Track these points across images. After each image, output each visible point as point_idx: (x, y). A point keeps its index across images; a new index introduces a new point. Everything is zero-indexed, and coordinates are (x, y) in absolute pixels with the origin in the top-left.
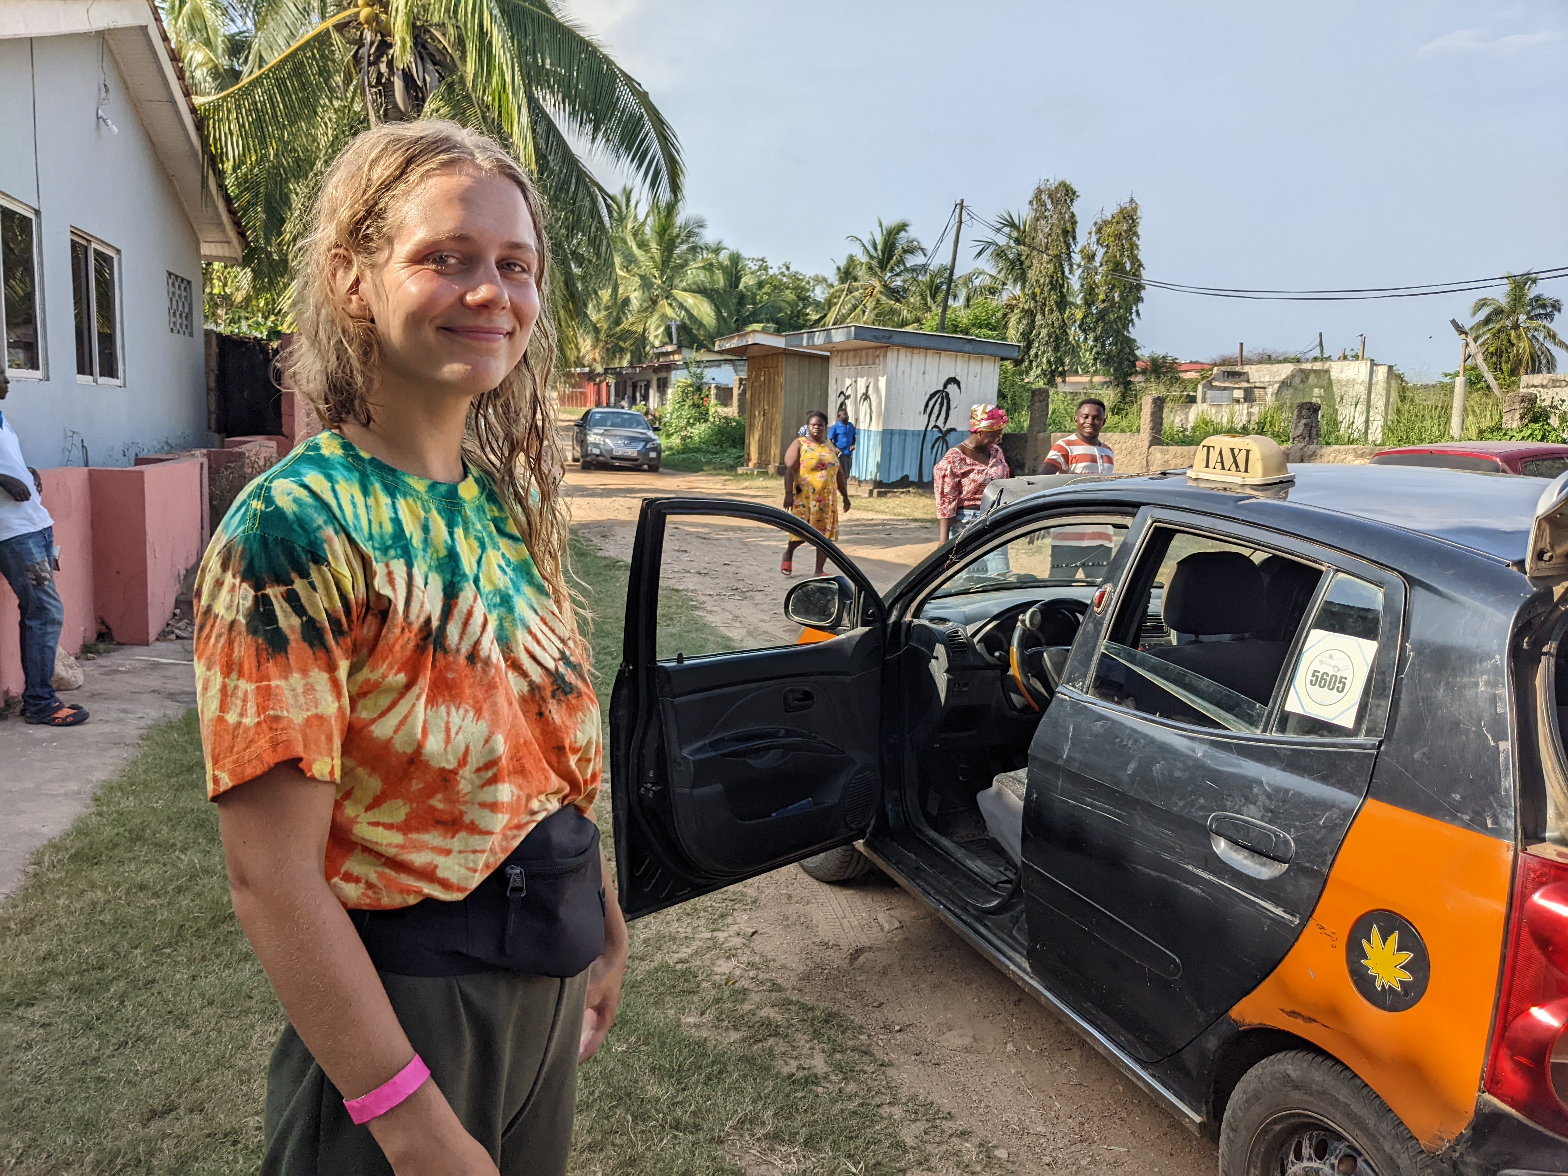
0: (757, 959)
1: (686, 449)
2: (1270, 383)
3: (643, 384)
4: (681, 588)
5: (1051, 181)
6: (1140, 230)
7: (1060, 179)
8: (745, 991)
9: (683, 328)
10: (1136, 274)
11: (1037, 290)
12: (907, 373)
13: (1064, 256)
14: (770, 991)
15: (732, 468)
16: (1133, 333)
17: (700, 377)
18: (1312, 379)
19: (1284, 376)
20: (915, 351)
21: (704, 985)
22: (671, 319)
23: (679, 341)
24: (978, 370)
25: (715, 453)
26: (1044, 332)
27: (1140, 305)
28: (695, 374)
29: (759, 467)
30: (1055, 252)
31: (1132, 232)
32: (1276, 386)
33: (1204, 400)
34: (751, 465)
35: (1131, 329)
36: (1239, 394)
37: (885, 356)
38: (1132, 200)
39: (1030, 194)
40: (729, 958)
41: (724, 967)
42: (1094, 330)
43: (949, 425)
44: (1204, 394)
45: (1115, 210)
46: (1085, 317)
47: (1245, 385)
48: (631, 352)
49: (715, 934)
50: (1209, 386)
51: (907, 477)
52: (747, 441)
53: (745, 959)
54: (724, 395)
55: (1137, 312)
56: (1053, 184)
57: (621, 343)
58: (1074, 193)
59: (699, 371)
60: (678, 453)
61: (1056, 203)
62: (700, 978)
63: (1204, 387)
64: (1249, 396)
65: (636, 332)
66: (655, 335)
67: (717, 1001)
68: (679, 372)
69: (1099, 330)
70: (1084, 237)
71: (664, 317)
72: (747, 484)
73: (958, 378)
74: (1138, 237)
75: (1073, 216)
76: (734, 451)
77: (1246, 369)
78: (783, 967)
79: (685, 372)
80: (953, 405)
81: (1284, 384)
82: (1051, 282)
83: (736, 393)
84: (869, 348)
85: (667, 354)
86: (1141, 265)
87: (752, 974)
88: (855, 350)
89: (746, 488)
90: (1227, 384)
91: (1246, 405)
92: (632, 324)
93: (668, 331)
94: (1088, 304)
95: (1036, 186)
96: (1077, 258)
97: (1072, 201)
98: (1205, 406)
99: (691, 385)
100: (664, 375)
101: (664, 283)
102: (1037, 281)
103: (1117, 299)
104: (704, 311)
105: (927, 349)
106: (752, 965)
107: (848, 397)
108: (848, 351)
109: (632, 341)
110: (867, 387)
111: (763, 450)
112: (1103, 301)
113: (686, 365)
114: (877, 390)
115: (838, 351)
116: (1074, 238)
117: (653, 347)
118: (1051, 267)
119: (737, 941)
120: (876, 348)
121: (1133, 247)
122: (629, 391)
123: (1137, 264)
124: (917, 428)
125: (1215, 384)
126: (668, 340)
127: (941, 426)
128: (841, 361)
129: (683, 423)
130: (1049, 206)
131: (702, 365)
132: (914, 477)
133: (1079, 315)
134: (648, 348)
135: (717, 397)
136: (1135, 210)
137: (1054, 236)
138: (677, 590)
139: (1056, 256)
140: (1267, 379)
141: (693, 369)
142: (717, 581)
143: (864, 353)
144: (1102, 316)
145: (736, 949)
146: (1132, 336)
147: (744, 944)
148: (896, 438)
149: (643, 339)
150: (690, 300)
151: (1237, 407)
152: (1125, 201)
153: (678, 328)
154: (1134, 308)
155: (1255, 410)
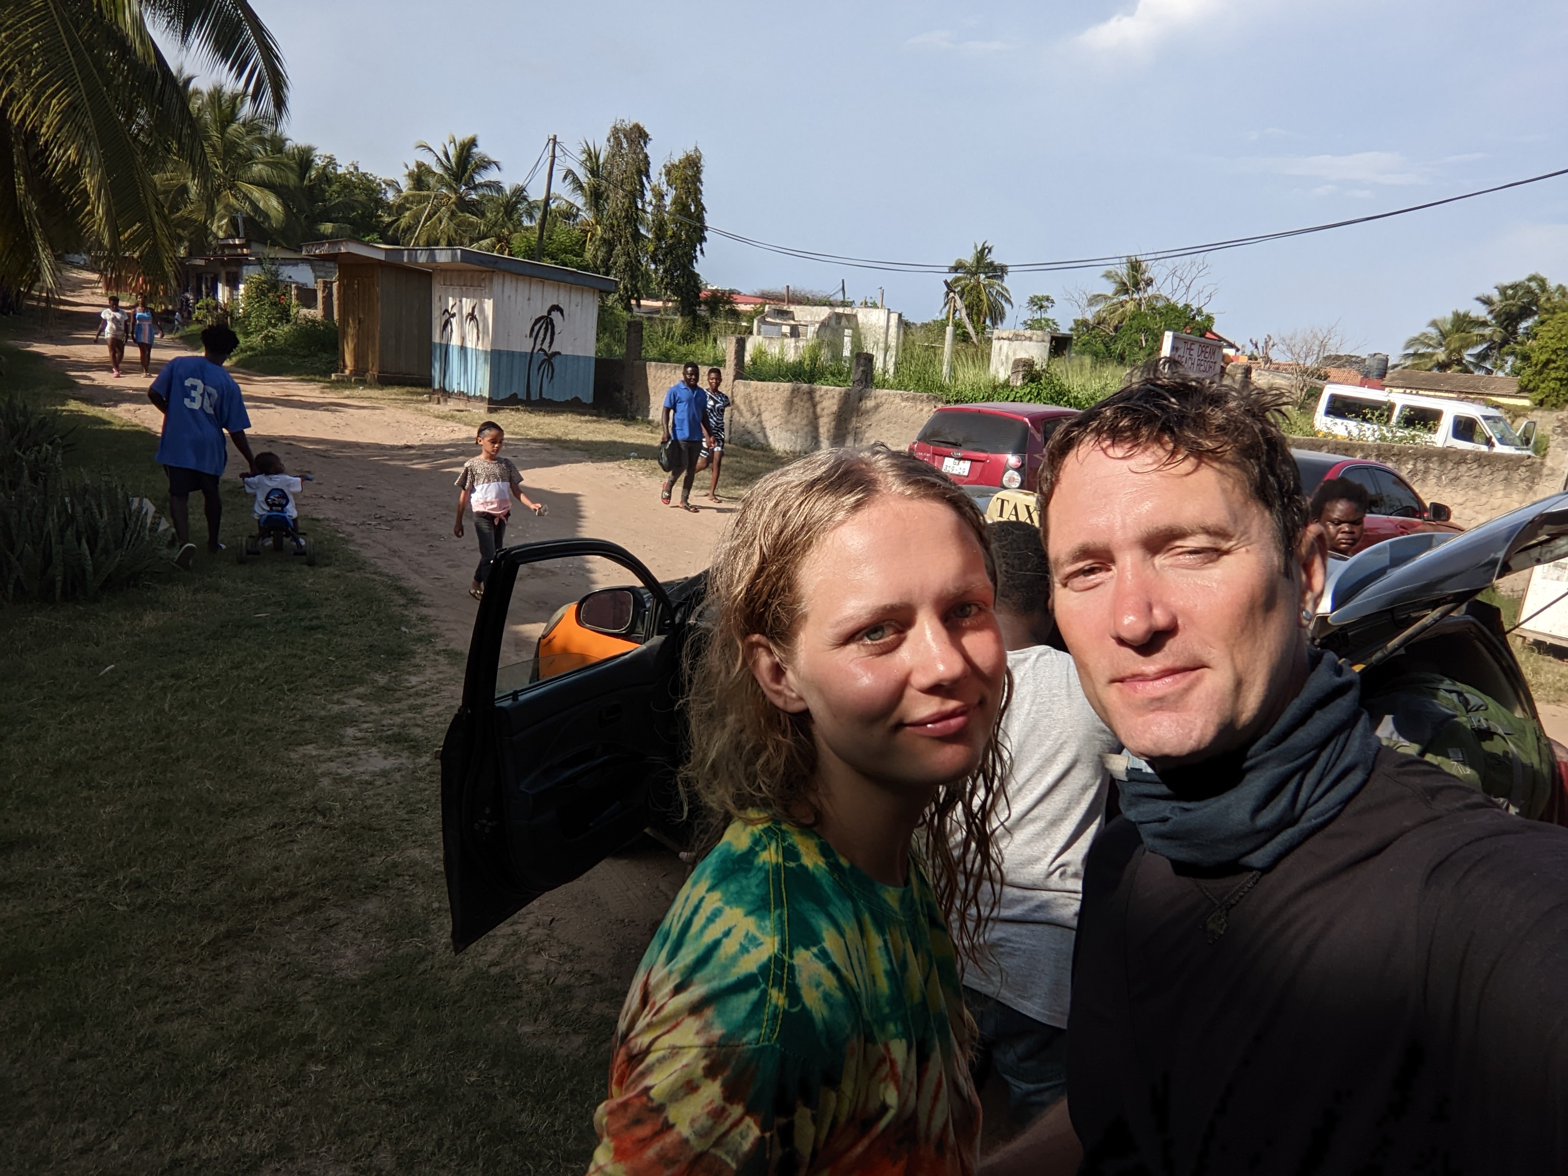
0: (565, 949)
1: (269, 351)
2: (812, 323)
3: (209, 277)
4: (321, 517)
5: (627, 122)
6: (703, 177)
7: (634, 121)
8: (568, 988)
9: (249, 221)
10: (701, 219)
11: (615, 223)
12: (513, 298)
13: (638, 194)
14: (592, 984)
15: (326, 373)
16: (698, 268)
17: (276, 274)
18: (844, 322)
19: (822, 318)
20: (521, 278)
21: (525, 987)
22: (237, 211)
23: (246, 234)
24: (579, 300)
25: (304, 357)
26: (622, 260)
27: (704, 244)
28: (269, 270)
29: (355, 375)
30: (628, 188)
31: (696, 178)
32: (817, 326)
33: (759, 333)
34: (347, 372)
35: (695, 265)
36: (786, 329)
37: (491, 281)
38: (696, 149)
39: (607, 132)
40: (539, 953)
41: (537, 964)
42: (663, 262)
43: (555, 348)
44: (759, 328)
45: (682, 156)
46: (656, 249)
47: (792, 322)
48: (190, 241)
49: (516, 927)
50: (763, 321)
51: (515, 395)
52: (340, 347)
53: (555, 952)
54: (307, 297)
55: (701, 250)
56: (629, 124)
57: (179, 231)
58: (647, 136)
59: (274, 268)
60: (262, 354)
61: (631, 142)
62: (518, 980)
63: (759, 321)
64: (795, 333)
65: (196, 221)
66: (219, 227)
67: (546, 1003)
68: (251, 268)
69: (668, 263)
70: (657, 175)
71: (228, 206)
72: (347, 392)
73: (561, 306)
74: (701, 182)
75: (646, 156)
76: (325, 355)
77: (792, 308)
78: (594, 954)
79: (258, 269)
80: (557, 331)
81: (824, 325)
82: (626, 217)
83: (320, 295)
84: (474, 271)
85: (235, 246)
86: (703, 209)
87: (568, 967)
88: (459, 271)
89: (348, 397)
90: (778, 321)
91: (793, 340)
92: (191, 212)
93: (233, 222)
94: (659, 238)
95: (612, 125)
96: (649, 196)
97: (645, 143)
98: (760, 338)
99: (265, 282)
100: (234, 269)
101: (227, 173)
102: (614, 214)
103: (684, 237)
104: (272, 204)
105: (532, 276)
106: (564, 957)
107: (454, 315)
108: (452, 271)
109: (192, 229)
110: (473, 308)
111: (359, 358)
112: (671, 237)
113: (259, 262)
114: (482, 311)
115: (441, 270)
116: (648, 177)
117: (216, 237)
118: (626, 201)
119: (539, 933)
120: (482, 272)
121: (698, 191)
122: (193, 284)
123: (701, 208)
124: (523, 350)
125: (768, 319)
126: (234, 234)
127: (547, 350)
128: (445, 280)
129: (264, 322)
130: (625, 145)
131: (277, 263)
132: (522, 396)
133: (651, 248)
134: (210, 238)
135: (298, 297)
136: (699, 158)
137: (629, 174)
138: (318, 520)
139: (631, 192)
140: (809, 318)
141: (267, 266)
142: (355, 508)
143: (469, 274)
144: (670, 250)
145: (542, 942)
146: (697, 271)
147: (548, 935)
148: (504, 359)
149: (204, 230)
150: (256, 193)
151: (786, 341)
152: (690, 150)
153: (245, 221)
154: (698, 247)
155: (801, 344)
